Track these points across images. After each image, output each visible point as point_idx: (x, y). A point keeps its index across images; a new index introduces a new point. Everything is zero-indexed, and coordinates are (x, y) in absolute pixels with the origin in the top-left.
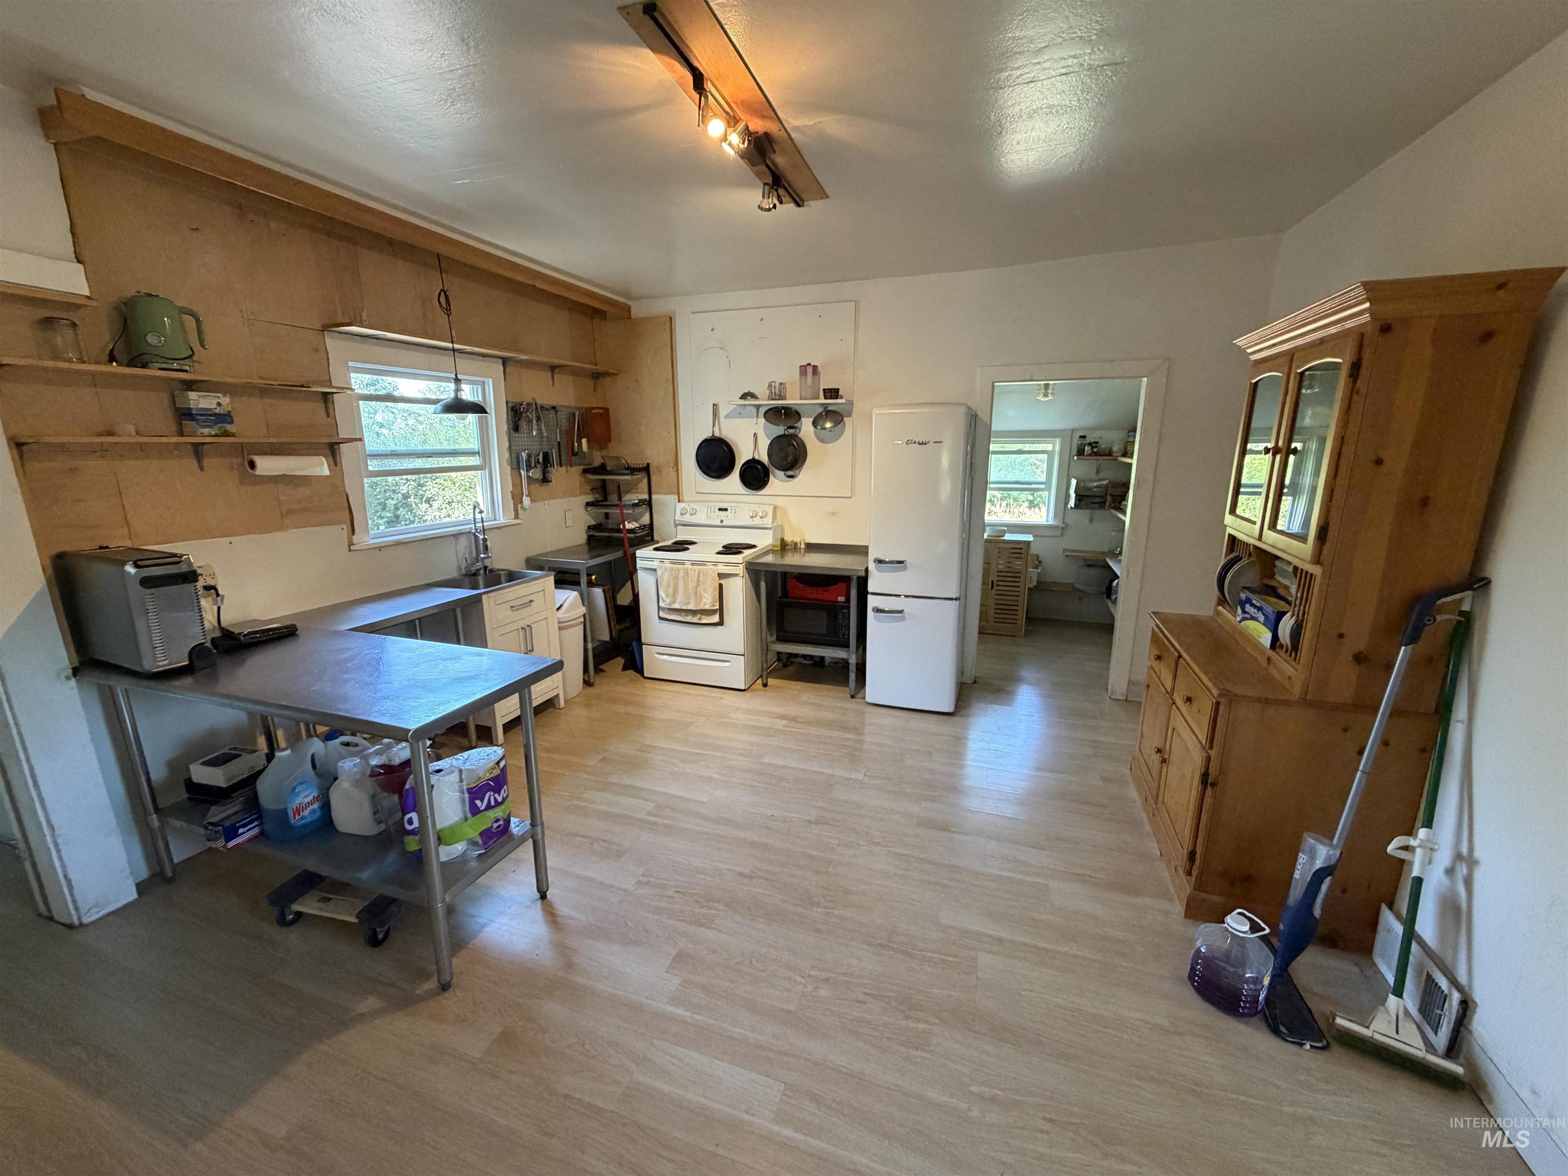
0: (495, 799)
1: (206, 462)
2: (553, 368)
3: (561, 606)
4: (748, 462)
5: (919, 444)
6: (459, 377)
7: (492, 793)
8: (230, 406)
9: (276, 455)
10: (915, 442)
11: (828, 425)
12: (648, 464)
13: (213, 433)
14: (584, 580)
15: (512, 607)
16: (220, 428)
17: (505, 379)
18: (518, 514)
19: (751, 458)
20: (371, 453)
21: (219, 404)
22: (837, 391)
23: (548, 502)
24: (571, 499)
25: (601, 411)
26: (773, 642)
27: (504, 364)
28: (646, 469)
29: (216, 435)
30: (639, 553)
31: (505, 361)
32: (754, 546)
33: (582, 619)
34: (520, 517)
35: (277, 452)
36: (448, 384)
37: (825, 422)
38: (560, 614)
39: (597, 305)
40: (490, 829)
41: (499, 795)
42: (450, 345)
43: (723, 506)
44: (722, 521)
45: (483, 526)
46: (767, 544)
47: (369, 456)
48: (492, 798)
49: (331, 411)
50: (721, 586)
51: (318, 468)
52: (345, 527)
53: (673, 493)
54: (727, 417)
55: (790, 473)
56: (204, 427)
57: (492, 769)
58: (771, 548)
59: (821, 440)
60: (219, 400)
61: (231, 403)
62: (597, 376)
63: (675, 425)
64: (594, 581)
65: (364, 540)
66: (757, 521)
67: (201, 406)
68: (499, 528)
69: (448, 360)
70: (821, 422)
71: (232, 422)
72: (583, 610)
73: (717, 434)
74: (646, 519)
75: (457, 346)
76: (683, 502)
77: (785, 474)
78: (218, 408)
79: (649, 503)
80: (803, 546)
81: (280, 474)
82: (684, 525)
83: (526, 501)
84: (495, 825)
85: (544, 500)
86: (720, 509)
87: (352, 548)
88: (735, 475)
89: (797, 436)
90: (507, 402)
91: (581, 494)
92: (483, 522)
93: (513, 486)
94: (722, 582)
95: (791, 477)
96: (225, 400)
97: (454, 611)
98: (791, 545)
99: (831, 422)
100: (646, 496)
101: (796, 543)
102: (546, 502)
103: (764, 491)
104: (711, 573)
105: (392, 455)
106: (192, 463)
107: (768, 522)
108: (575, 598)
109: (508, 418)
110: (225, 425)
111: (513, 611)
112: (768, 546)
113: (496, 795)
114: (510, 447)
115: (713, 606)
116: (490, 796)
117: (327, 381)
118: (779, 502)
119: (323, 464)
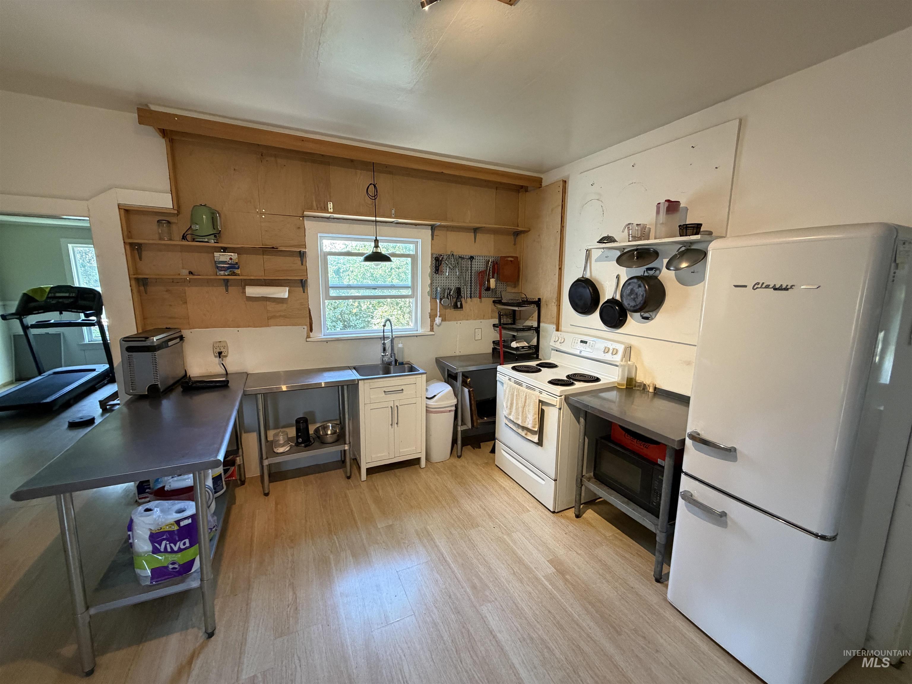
0: (171, 547)
1: (230, 288)
2: (476, 230)
3: (435, 396)
4: (608, 301)
5: (775, 289)
6: (378, 238)
7: (168, 543)
8: (237, 259)
9: (267, 286)
10: (767, 287)
11: (684, 265)
12: (539, 299)
13: (226, 274)
14: (460, 379)
15: (385, 392)
16: (230, 271)
17: (432, 239)
18: (433, 328)
19: (611, 298)
20: (332, 286)
21: (231, 259)
22: (699, 226)
23: (460, 322)
24: (481, 321)
25: (512, 259)
26: (589, 479)
27: (432, 229)
28: (538, 303)
29: (228, 275)
30: (499, 368)
31: (433, 228)
32: (597, 380)
33: (454, 408)
34: (434, 330)
35: (268, 285)
36: (370, 243)
37: (680, 263)
38: (431, 402)
39: (521, 183)
40: (167, 567)
41: (175, 546)
42: (374, 218)
43: (585, 339)
44: (581, 352)
45: (384, 335)
46: (614, 380)
47: (330, 287)
48: (168, 546)
49: (304, 263)
50: (543, 411)
51: (282, 294)
52: (306, 327)
53: (553, 323)
54: (596, 261)
55: (646, 315)
56: (221, 270)
57: (171, 524)
58: (616, 385)
59: (682, 281)
60: (231, 257)
61: (238, 258)
62: (517, 234)
63: (560, 269)
64: (468, 382)
65: (319, 336)
66: (608, 357)
67: (220, 260)
68: (417, 336)
69: (371, 228)
70: (675, 263)
71: (238, 268)
72: (454, 401)
73: (588, 276)
74: (534, 342)
75: (378, 219)
76: (561, 331)
77: (641, 316)
78: (230, 261)
79: (537, 330)
80: (651, 390)
81: (260, 296)
82: (557, 351)
83: (438, 320)
84: (171, 566)
85: (457, 321)
86: (582, 342)
87: (308, 340)
88: (597, 314)
89: (656, 277)
90: (432, 254)
91: (492, 318)
92: (384, 332)
93: (431, 310)
94: (544, 407)
95: (647, 318)
96: (234, 256)
97: (342, 387)
98: (639, 386)
99: (687, 260)
100: (535, 325)
101: (645, 385)
102: (459, 322)
103: (620, 331)
104: (534, 398)
105: (347, 287)
106: (223, 289)
107: (617, 358)
108: (449, 392)
109: (432, 264)
110: (234, 270)
111: (386, 394)
112: (613, 383)
113: (172, 545)
114: (431, 283)
115: (534, 427)
116: (166, 544)
117: (303, 245)
118: (633, 341)
119: (286, 291)
